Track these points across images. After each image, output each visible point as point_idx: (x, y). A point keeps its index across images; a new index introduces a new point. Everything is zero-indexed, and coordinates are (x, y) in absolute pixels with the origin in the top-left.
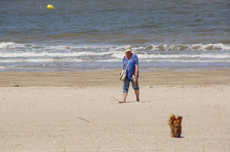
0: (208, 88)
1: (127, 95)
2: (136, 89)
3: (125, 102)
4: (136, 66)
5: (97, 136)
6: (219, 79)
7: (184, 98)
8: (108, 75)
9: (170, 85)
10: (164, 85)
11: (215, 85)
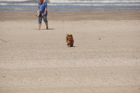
0: (78, 22)
1: (41, 25)
2: (46, 22)
3: (40, 29)
4: (46, 9)
5: (12, 51)
6: (84, 16)
7: (63, 28)
8: (19, 14)
9: (56, 20)
10: (52, 20)
11: (82, 20)
